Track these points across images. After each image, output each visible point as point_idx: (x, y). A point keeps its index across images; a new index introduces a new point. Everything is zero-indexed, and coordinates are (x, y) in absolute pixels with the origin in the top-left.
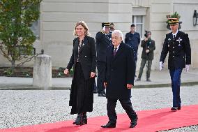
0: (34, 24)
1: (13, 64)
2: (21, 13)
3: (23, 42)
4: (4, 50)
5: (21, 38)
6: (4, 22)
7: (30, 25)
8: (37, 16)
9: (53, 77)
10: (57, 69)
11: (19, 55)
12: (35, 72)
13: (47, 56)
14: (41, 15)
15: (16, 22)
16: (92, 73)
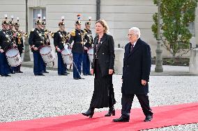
0: (191, 25)
1: (174, 55)
2: (180, 16)
3: (182, 38)
4: (167, 44)
5: (180, 36)
6: (167, 23)
7: (187, 26)
8: (193, 18)
11: (179, 48)
12: (190, 62)
14: (196, 18)
15: (176, 23)
16: (110, 70)
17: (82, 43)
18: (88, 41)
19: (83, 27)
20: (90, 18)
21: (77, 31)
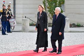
0: (62, 6)
2: (57, 1)
4: (50, 16)
6: (50, 5)
9: (70, 27)
10: (72, 24)
13: (68, 19)
14: (65, 2)
15: (55, 5)
17: (6, 16)
18: (10, 15)
19: (6, 8)
20: (10, 3)
21: (4, 10)
